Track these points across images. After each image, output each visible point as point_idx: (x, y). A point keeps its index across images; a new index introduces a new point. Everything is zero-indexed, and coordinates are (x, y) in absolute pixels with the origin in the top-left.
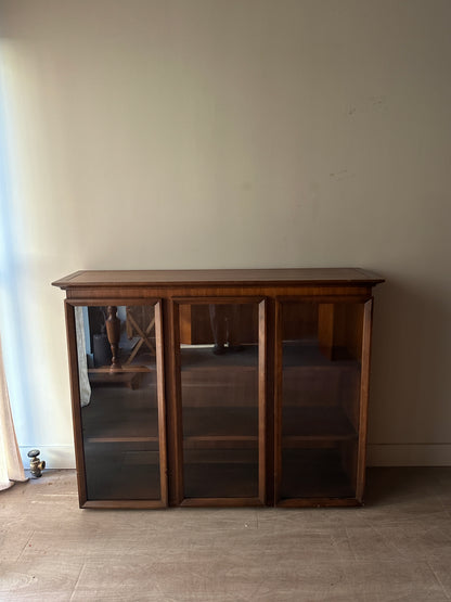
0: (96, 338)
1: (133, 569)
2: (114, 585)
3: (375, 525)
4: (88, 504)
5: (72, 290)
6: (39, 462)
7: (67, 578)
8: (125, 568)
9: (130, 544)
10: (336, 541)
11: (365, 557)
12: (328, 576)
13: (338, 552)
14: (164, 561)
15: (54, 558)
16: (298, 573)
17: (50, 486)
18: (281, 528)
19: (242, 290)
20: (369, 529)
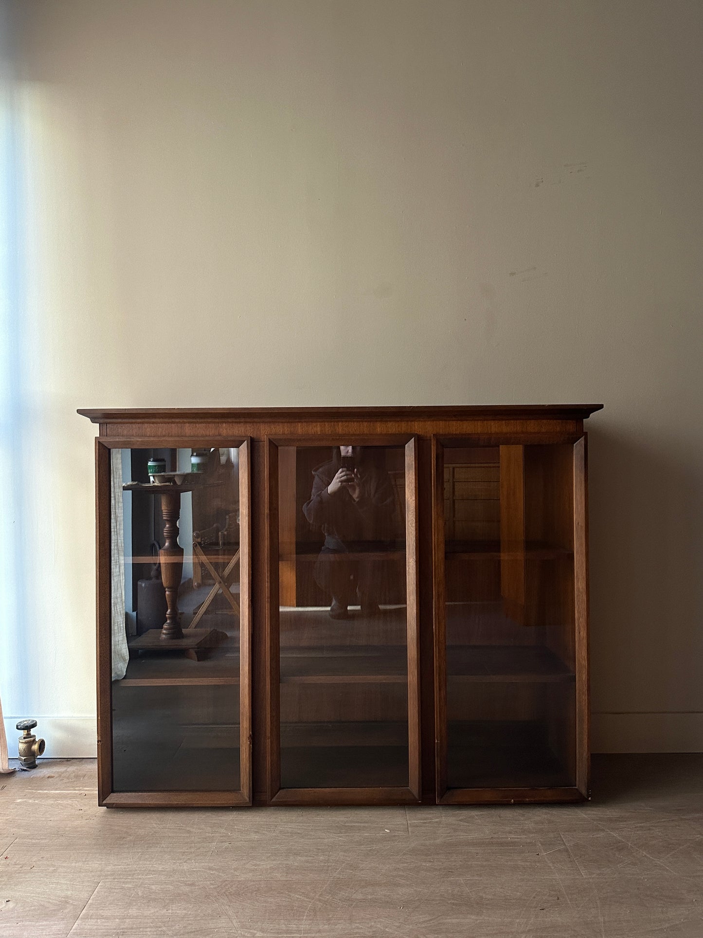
0: (142, 584)
1: (187, 889)
2: (150, 911)
3: (613, 829)
4: (113, 798)
5: (110, 423)
6: (34, 740)
7: (66, 902)
8: (171, 887)
9: (183, 855)
10: (545, 851)
11: (599, 872)
12: (534, 898)
13: (551, 865)
14: (242, 878)
15: (47, 875)
16: (481, 894)
17: (50, 780)
18: (449, 833)
19: (378, 424)
20: (602, 834)
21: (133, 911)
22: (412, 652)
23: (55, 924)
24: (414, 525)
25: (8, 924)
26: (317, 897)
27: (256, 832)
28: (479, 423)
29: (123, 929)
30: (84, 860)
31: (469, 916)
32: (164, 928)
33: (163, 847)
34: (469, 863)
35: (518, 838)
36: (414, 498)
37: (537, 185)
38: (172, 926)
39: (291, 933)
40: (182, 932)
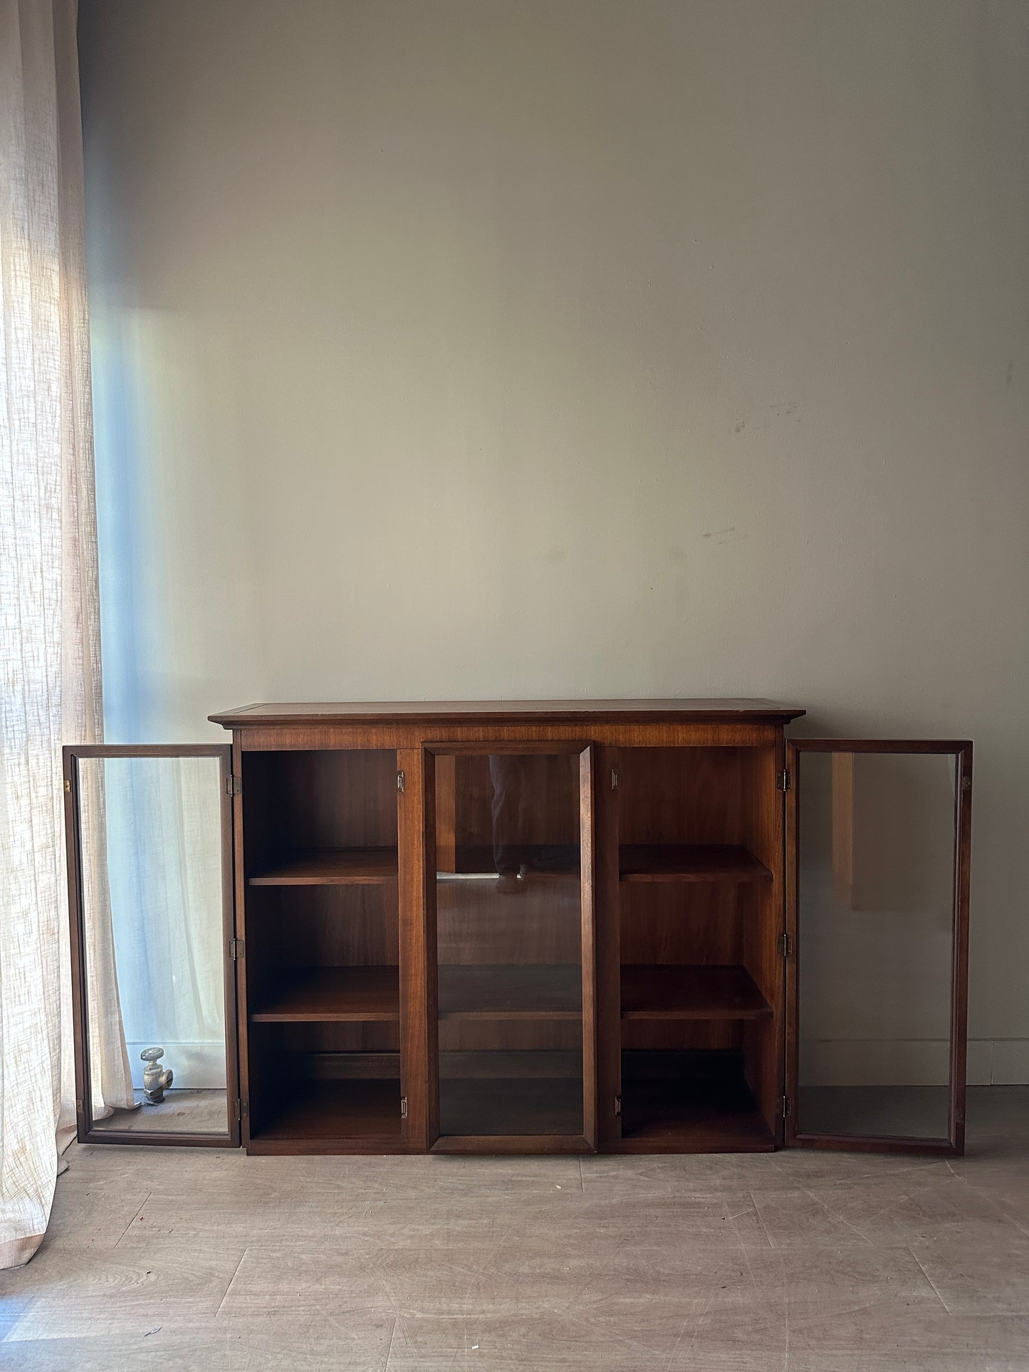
1: (340, 1259)
2: (302, 1286)
3: (810, 1187)
5: (244, 729)
6: (161, 1071)
7: (212, 1275)
8: (323, 1257)
9: (333, 1217)
10: (733, 1214)
11: (788, 1241)
12: (716, 1273)
13: (737, 1232)
14: (400, 1245)
15: (188, 1240)
16: (657, 1268)
17: (181, 1118)
18: (627, 1190)
19: (549, 729)
20: (796, 1194)
21: (284, 1286)
22: (588, 988)
23: (201, 1301)
24: (590, 845)
25: (152, 1301)
26: (481, 1270)
27: (414, 1188)
28: (665, 728)
29: (273, 1307)
30: (226, 1222)
31: (645, 1295)
32: (318, 1307)
33: (311, 1207)
34: (648, 1229)
35: (703, 1198)
36: (589, 815)
37: (738, 430)
38: (327, 1304)
39: (453, 1314)
40: (337, 1311)
